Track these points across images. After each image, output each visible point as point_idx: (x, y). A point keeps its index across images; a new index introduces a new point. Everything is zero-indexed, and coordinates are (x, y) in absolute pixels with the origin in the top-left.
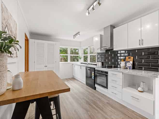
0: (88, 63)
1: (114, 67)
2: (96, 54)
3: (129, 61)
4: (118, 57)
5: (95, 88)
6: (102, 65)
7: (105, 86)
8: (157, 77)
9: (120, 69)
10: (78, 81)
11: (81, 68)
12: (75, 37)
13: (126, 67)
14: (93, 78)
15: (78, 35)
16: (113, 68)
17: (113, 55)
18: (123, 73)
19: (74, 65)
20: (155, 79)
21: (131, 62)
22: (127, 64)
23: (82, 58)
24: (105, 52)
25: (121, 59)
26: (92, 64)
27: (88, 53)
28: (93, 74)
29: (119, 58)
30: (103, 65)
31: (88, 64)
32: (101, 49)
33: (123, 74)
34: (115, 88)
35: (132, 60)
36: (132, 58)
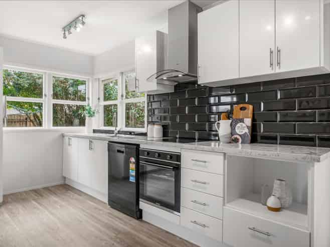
0: (118, 129)
1: (200, 140)
2: (144, 99)
3: (241, 117)
4: (211, 105)
5: (138, 215)
6: (164, 136)
7: (173, 202)
8: (319, 161)
9: (217, 144)
10: (80, 193)
11: (91, 148)
12: (70, 33)
13: (235, 136)
14: (132, 179)
15: (80, 26)
16: (196, 140)
17: (196, 100)
18: (225, 154)
19: (66, 139)
20: (313, 166)
21: (248, 121)
22: (236, 128)
23: (98, 112)
24: (173, 91)
25: (219, 114)
26: (130, 133)
27: (119, 97)
28: (132, 166)
29: (214, 108)
30: (166, 136)
31: (119, 132)
32: (160, 78)
33: (226, 157)
34: (202, 207)
35: (250, 115)
36: (251, 107)
